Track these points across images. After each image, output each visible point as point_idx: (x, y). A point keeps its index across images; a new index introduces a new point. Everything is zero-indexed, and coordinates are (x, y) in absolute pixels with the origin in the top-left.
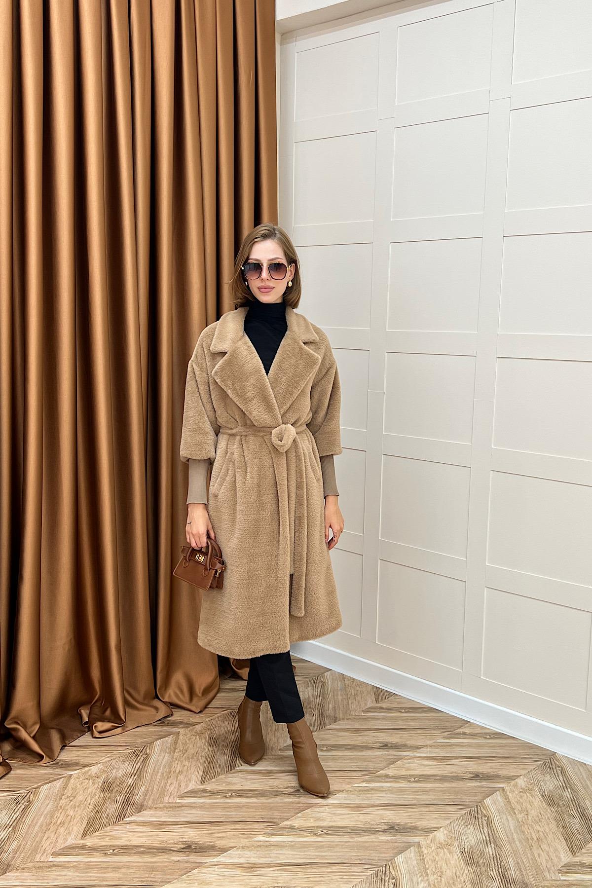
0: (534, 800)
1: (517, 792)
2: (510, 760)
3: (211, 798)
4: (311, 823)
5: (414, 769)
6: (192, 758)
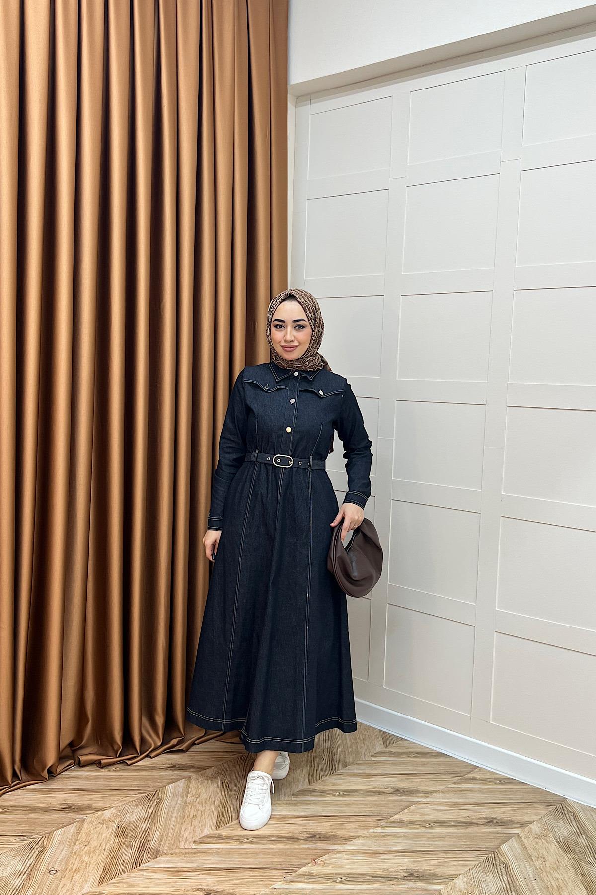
0: (550, 848)
1: (532, 839)
2: (522, 806)
3: (226, 843)
4: (329, 870)
5: (427, 815)
6: (205, 802)
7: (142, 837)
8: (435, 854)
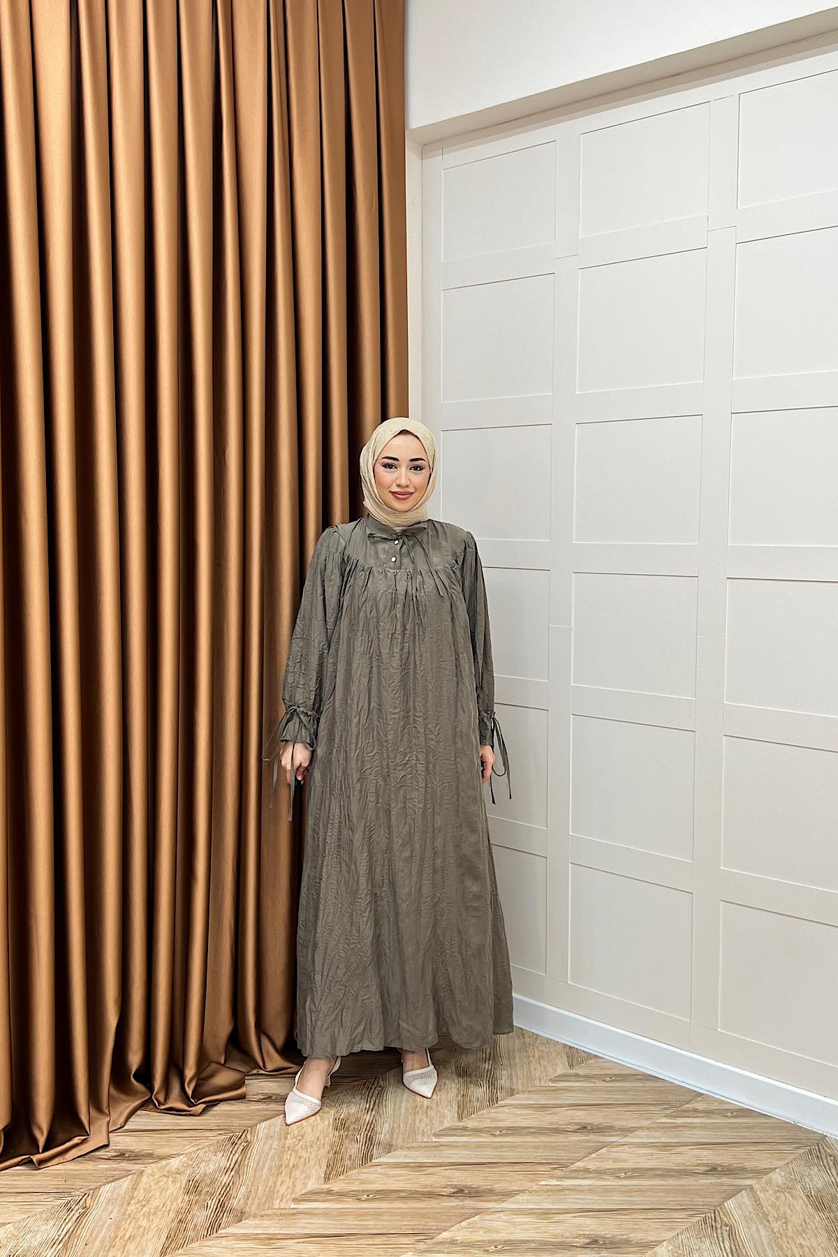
0: (795, 1204)
1: (770, 1192)
2: (761, 1147)
3: (339, 1201)
4: (479, 1236)
6: (311, 1146)
7: (222, 1193)
8: (630, 1214)
